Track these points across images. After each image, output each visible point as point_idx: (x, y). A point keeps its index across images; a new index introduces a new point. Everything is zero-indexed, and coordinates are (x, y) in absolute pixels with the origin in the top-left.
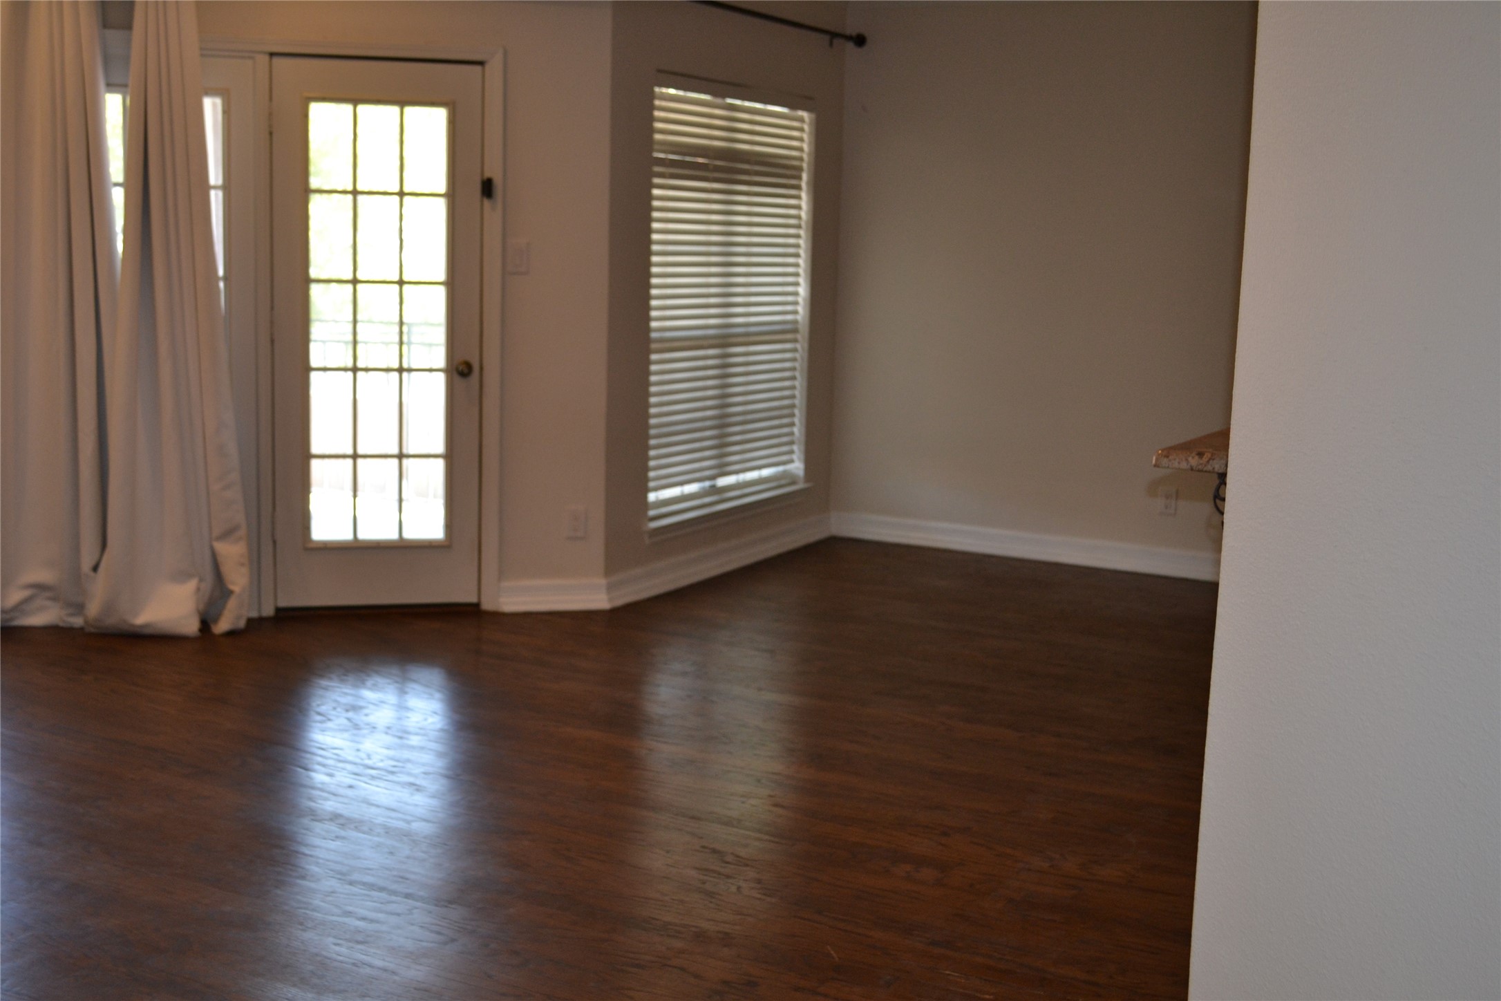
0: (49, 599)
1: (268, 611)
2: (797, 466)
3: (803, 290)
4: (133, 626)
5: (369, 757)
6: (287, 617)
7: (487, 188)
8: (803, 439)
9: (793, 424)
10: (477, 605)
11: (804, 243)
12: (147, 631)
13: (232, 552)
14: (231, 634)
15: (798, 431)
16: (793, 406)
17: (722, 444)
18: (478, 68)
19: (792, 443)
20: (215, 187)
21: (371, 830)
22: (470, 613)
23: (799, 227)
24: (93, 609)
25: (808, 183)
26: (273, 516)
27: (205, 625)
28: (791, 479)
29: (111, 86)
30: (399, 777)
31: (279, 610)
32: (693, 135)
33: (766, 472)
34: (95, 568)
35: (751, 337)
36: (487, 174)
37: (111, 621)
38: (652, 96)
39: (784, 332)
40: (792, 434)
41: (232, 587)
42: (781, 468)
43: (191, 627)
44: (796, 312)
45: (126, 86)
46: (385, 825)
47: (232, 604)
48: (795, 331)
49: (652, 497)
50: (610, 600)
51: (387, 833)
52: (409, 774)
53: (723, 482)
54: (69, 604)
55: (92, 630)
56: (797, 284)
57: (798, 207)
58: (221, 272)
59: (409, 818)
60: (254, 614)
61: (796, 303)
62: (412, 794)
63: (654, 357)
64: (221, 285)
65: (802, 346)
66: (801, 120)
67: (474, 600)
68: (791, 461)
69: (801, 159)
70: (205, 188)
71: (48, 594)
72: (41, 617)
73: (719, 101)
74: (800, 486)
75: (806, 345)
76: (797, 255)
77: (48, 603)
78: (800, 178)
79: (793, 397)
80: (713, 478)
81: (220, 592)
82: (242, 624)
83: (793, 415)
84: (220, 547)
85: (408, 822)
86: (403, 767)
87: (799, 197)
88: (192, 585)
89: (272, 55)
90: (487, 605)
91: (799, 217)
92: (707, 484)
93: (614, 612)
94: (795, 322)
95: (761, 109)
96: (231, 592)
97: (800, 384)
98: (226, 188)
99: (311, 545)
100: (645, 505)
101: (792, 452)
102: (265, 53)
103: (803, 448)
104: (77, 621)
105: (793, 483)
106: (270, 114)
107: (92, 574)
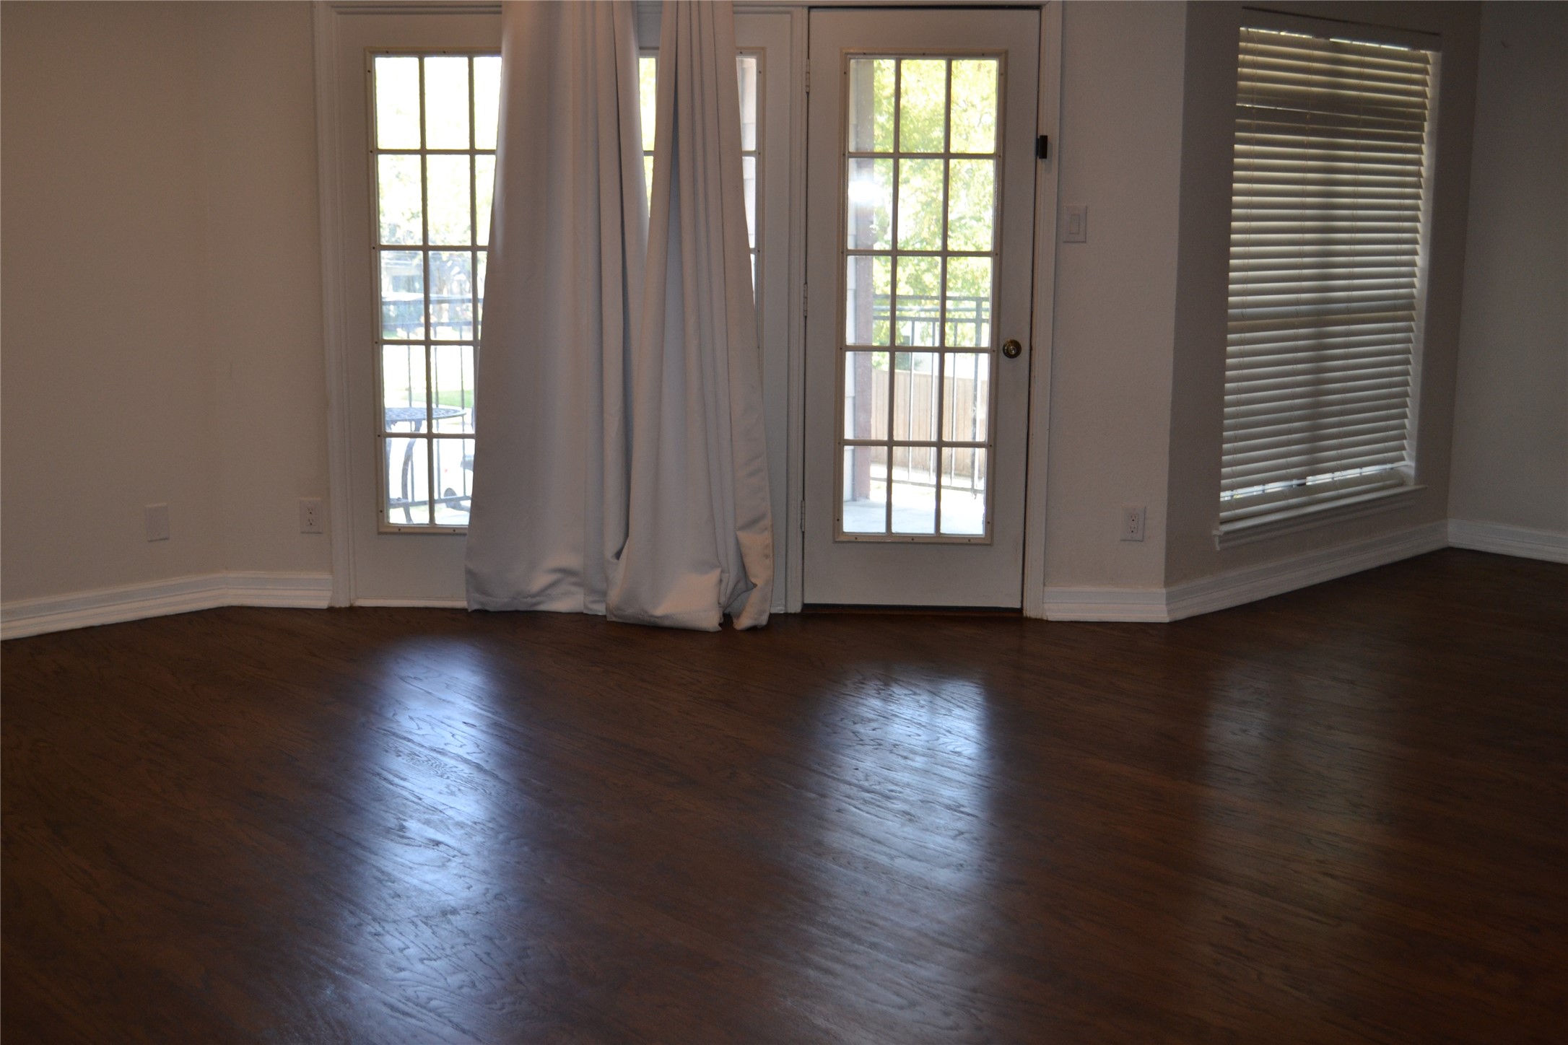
0: (575, 584)
1: (795, 608)
2: (1408, 465)
3: (1421, 260)
4: (652, 616)
5: (867, 778)
6: (813, 613)
7: (1042, 147)
8: (1415, 433)
9: (1404, 416)
10: (1020, 610)
11: (1424, 204)
12: (667, 623)
13: (756, 541)
14: (753, 630)
15: (1410, 423)
16: (1406, 394)
17: (1314, 438)
18: (1036, 12)
19: (1403, 437)
20: (749, 154)
21: (849, 863)
22: (1011, 619)
23: (1418, 186)
24: (614, 596)
25: (1431, 133)
26: (803, 507)
27: (727, 620)
28: (1397, 479)
29: (645, 50)
30: (893, 803)
31: (806, 607)
32: (1286, 81)
33: (1368, 471)
34: (618, 555)
35: (1353, 314)
36: (1042, 132)
37: (630, 612)
38: (1237, 37)
39: (1398, 308)
40: (1403, 427)
41: (753, 580)
42: (1388, 466)
43: (710, 620)
44: (1412, 286)
45: (657, 48)
46: (865, 859)
47: (755, 596)
48: (1411, 307)
49: (1225, 496)
50: (1169, 612)
51: (865, 868)
52: (905, 801)
53: (1310, 481)
54: (591, 591)
55: (614, 619)
56: (1415, 253)
57: (1419, 163)
58: (752, 244)
59: (893, 852)
60: (779, 609)
61: (1412, 275)
62: (903, 825)
63: (1231, 337)
64: (753, 257)
65: (1418, 325)
66: (1424, 60)
67: (1018, 606)
68: (1402, 459)
69: (1423, 106)
70: (739, 154)
71: (573, 579)
72: (567, 602)
73: (1321, 40)
74: (1411, 487)
75: (1422, 324)
76: (1415, 219)
77: (574, 589)
78: (1422, 129)
79: (1406, 384)
80: (1303, 476)
81: (745, 583)
82: (764, 620)
83: (1405, 405)
84: (745, 537)
85: (892, 858)
86: (900, 792)
87: (1419, 151)
88: (714, 575)
89: (810, 8)
90: (1030, 612)
91: (1419, 174)
92: (1295, 482)
93: (1174, 626)
94: (1411, 296)
95: (1376, 48)
96: (755, 585)
97: (1414, 368)
98: (759, 154)
99: (842, 538)
100: (1218, 505)
101: (1403, 448)
102: (803, 6)
103: (1415, 443)
104: (600, 609)
105: (1401, 484)
106: (808, 73)
107: (615, 561)
